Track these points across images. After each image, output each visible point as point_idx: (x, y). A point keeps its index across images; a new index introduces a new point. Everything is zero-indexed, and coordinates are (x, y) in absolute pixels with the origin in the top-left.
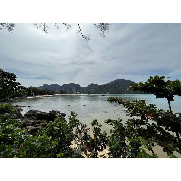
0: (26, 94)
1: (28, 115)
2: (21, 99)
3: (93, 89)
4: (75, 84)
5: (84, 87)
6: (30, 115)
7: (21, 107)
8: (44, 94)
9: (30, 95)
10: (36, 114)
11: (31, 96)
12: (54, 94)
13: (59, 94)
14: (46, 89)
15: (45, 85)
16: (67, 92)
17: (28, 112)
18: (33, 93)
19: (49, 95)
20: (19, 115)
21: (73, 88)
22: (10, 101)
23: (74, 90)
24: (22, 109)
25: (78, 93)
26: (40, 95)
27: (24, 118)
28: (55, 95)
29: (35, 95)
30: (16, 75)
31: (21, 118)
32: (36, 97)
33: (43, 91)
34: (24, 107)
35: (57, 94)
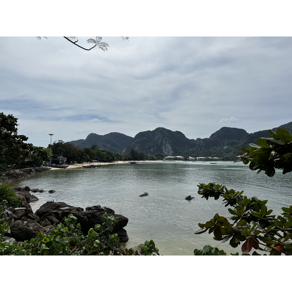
0: (48, 161)
1: (44, 213)
2: (37, 171)
3: (228, 144)
4: (169, 131)
5: (199, 139)
6: (48, 212)
7: (35, 191)
8: (88, 161)
9: (56, 163)
10: (60, 212)
11: (58, 165)
12: (113, 160)
13: (125, 160)
14: (93, 148)
15: (92, 137)
16: (149, 155)
17: (44, 206)
18: (64, 156)
19: (100, 161)
20: (26, 210)
21: (164, 142)
22: (16, 178)
23: (168, 148)
24: (35, 197)
25: (180, 159)
26: (80, 163)
27: (33, 219)
28: (116, 163)
29: (68, 163)
30: (16, 120)
31: (29, 219)
32: (70, 167)
33: (87, 151)
34: (41, 191)
35: (121, 160)
